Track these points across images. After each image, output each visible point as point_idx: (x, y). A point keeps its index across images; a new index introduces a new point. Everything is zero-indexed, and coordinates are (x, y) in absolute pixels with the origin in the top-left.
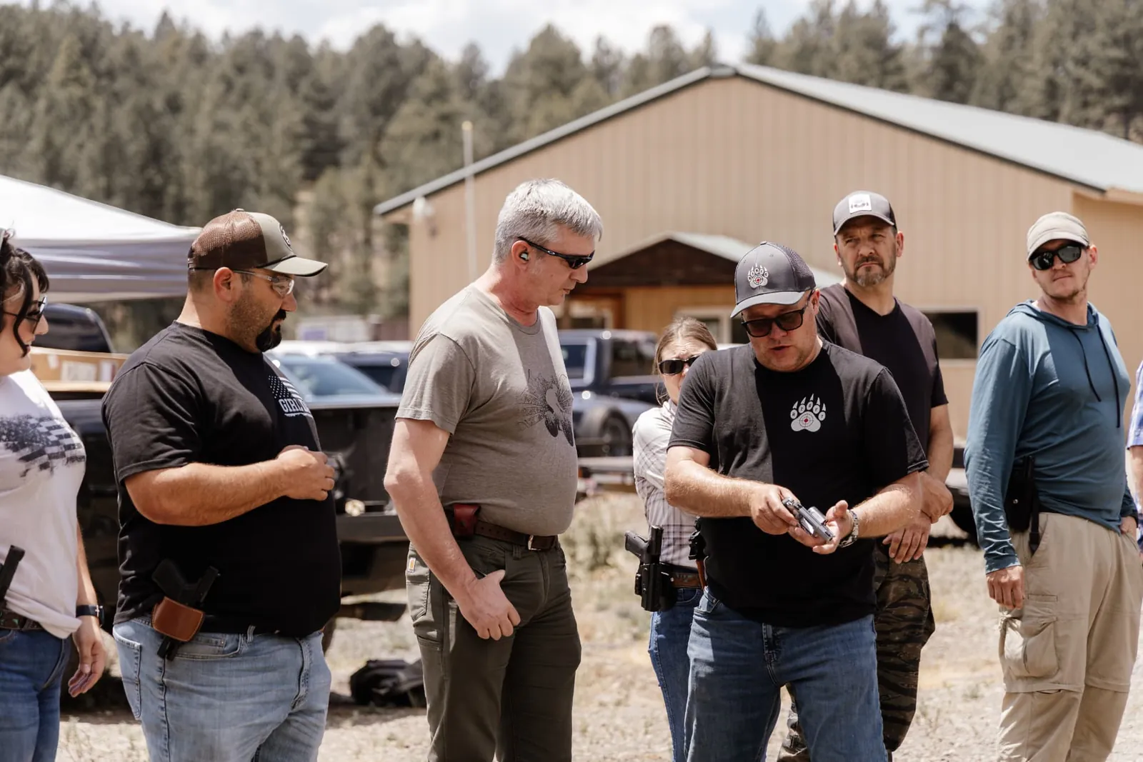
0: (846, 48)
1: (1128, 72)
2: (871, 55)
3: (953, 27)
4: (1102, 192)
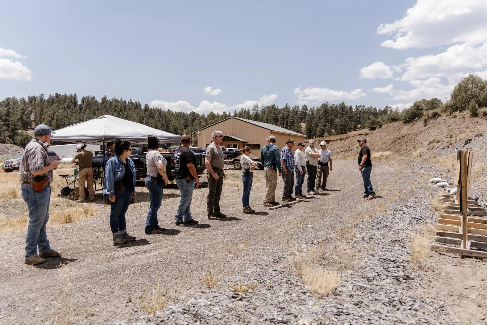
3: (257, 112)
4: (273, 131)
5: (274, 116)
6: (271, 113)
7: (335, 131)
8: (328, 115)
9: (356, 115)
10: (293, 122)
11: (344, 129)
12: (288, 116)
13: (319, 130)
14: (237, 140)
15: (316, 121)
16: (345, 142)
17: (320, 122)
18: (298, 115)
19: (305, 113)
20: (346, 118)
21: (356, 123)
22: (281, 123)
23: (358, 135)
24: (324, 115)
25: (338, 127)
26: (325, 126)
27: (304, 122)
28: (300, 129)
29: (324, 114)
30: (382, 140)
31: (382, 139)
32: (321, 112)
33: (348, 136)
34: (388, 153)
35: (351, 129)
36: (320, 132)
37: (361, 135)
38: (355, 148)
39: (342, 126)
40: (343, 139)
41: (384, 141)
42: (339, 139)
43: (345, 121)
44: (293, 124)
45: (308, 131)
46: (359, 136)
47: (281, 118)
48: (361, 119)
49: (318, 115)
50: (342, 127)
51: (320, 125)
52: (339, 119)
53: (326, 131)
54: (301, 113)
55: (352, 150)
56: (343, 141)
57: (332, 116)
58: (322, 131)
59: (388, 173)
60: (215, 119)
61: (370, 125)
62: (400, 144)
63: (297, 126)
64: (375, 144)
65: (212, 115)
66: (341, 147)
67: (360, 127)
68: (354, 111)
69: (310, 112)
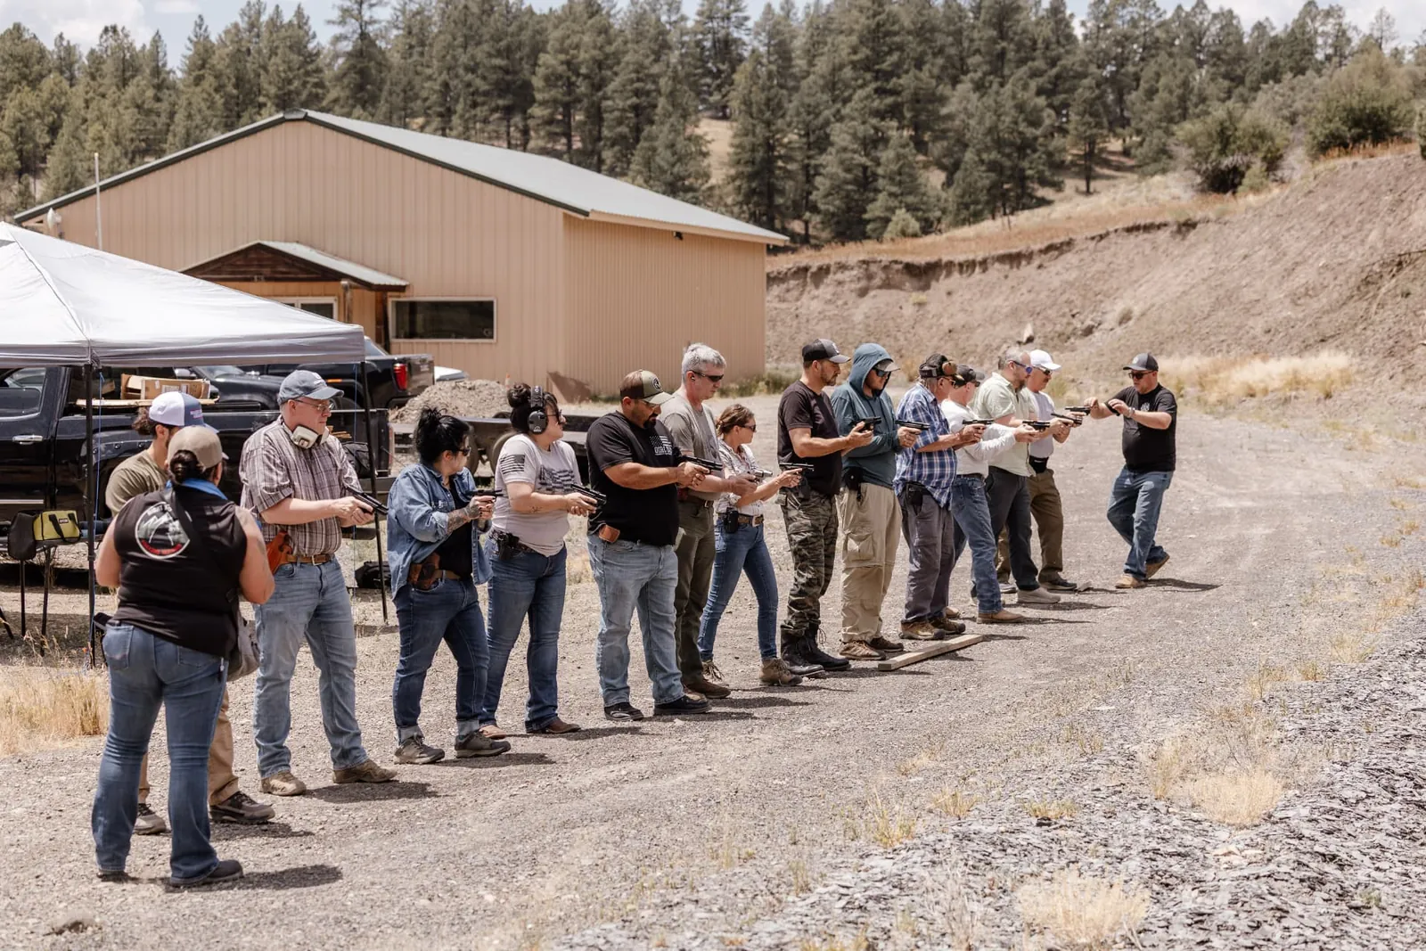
0: (273, 52)
1: (509, 78)
2: (296, 59)
3: (363, 36)
4: (586, 214)
5: (495, 68)
6: (471, 39)
7: (948, 183)
8: (897, 65)
9: (1093, 69)
10: (642, 114)
11: (1014, 168)
12: (600, 65)
13: (832, 177)
14: (336, 276)
15: (813, 111)
16: (1043, 272)
17: (840, 118)
18: (674, 57)
19: (725, 47)
20: (1025, 87)
21: (1099, 125)
22: (550, 121)
23: (1129, 230)
24: (867, 65)
25: (969, 156)
26: (874, 142)
27: (722, 113)
28: (692, 168)
29: (864, 52)
30: (1290, 272)
31: (1287, 262)
32: (845, 43)
33: (1063, 238)
34: (1330, 362)
35: (1059, 167)
36: (836, 189)
37: (1147, 228)
38: (1111, 319)
39: (999, 144)
40: (1029, 256)
41: (1302, 277)
42: (1003, 259)
43: (1020, 108)
44: (637, 130)
45: (751, 177)
46: (1133, 239)
47: (552, 79)
48: (1133, 97)
49: (822, 65)
50: (994, 155)
51: (840, 135)
52: (974, 96)
53: (881, 183)
54: (698, 44)
55: (1089, 331)
56: (1027, 270)
57: (924, 75)
58: (855, 181)
59: (1346, 497)
60: (47, 84)
61: (1202, 156)
62: (1404, 302)
63: (672, 146)
64: (1248, 295)
65: (19, 50)
66: (1014, 311)
67: (1126, 153)
68: (1079, 32)
69: (763, 37)
